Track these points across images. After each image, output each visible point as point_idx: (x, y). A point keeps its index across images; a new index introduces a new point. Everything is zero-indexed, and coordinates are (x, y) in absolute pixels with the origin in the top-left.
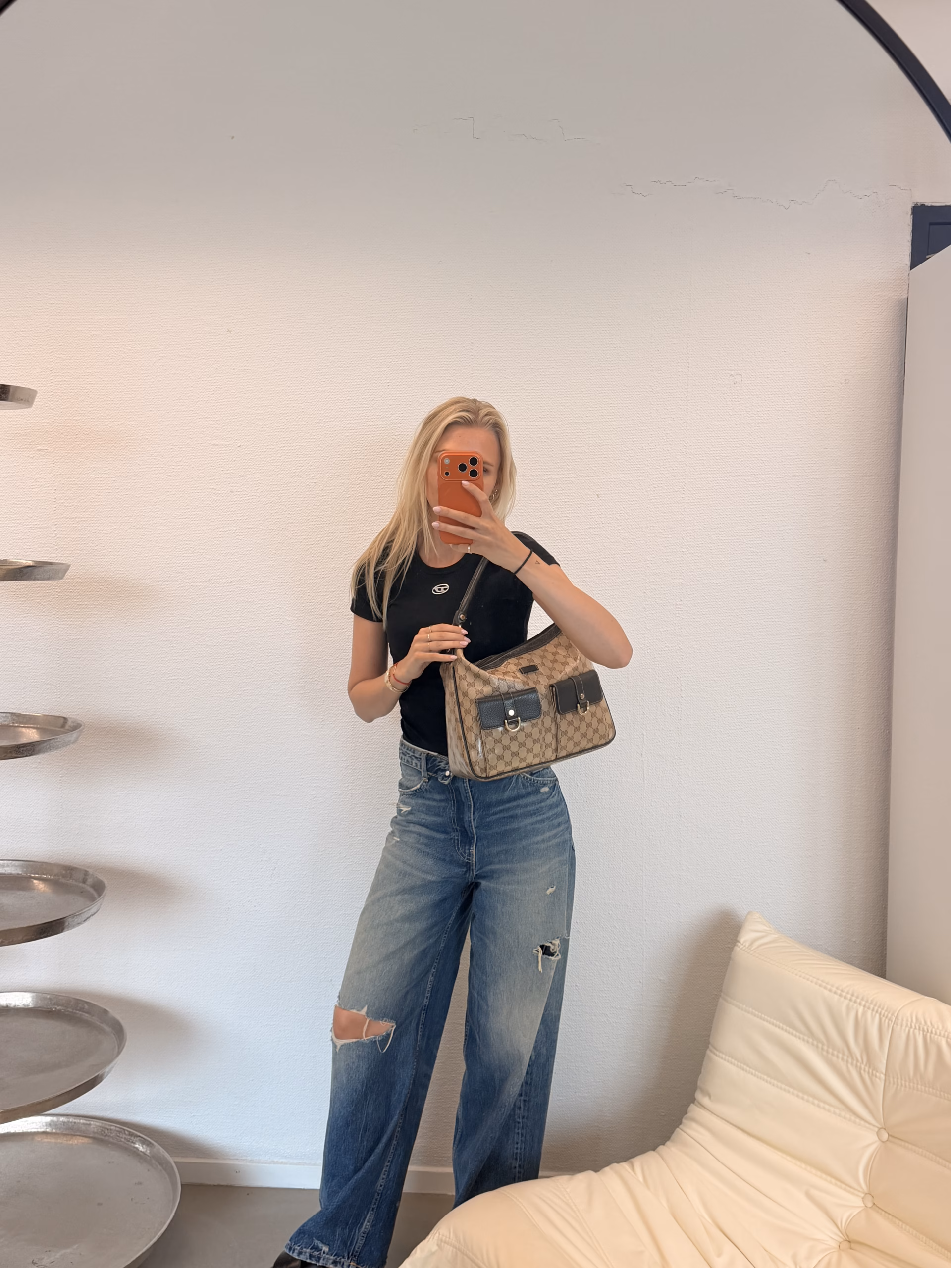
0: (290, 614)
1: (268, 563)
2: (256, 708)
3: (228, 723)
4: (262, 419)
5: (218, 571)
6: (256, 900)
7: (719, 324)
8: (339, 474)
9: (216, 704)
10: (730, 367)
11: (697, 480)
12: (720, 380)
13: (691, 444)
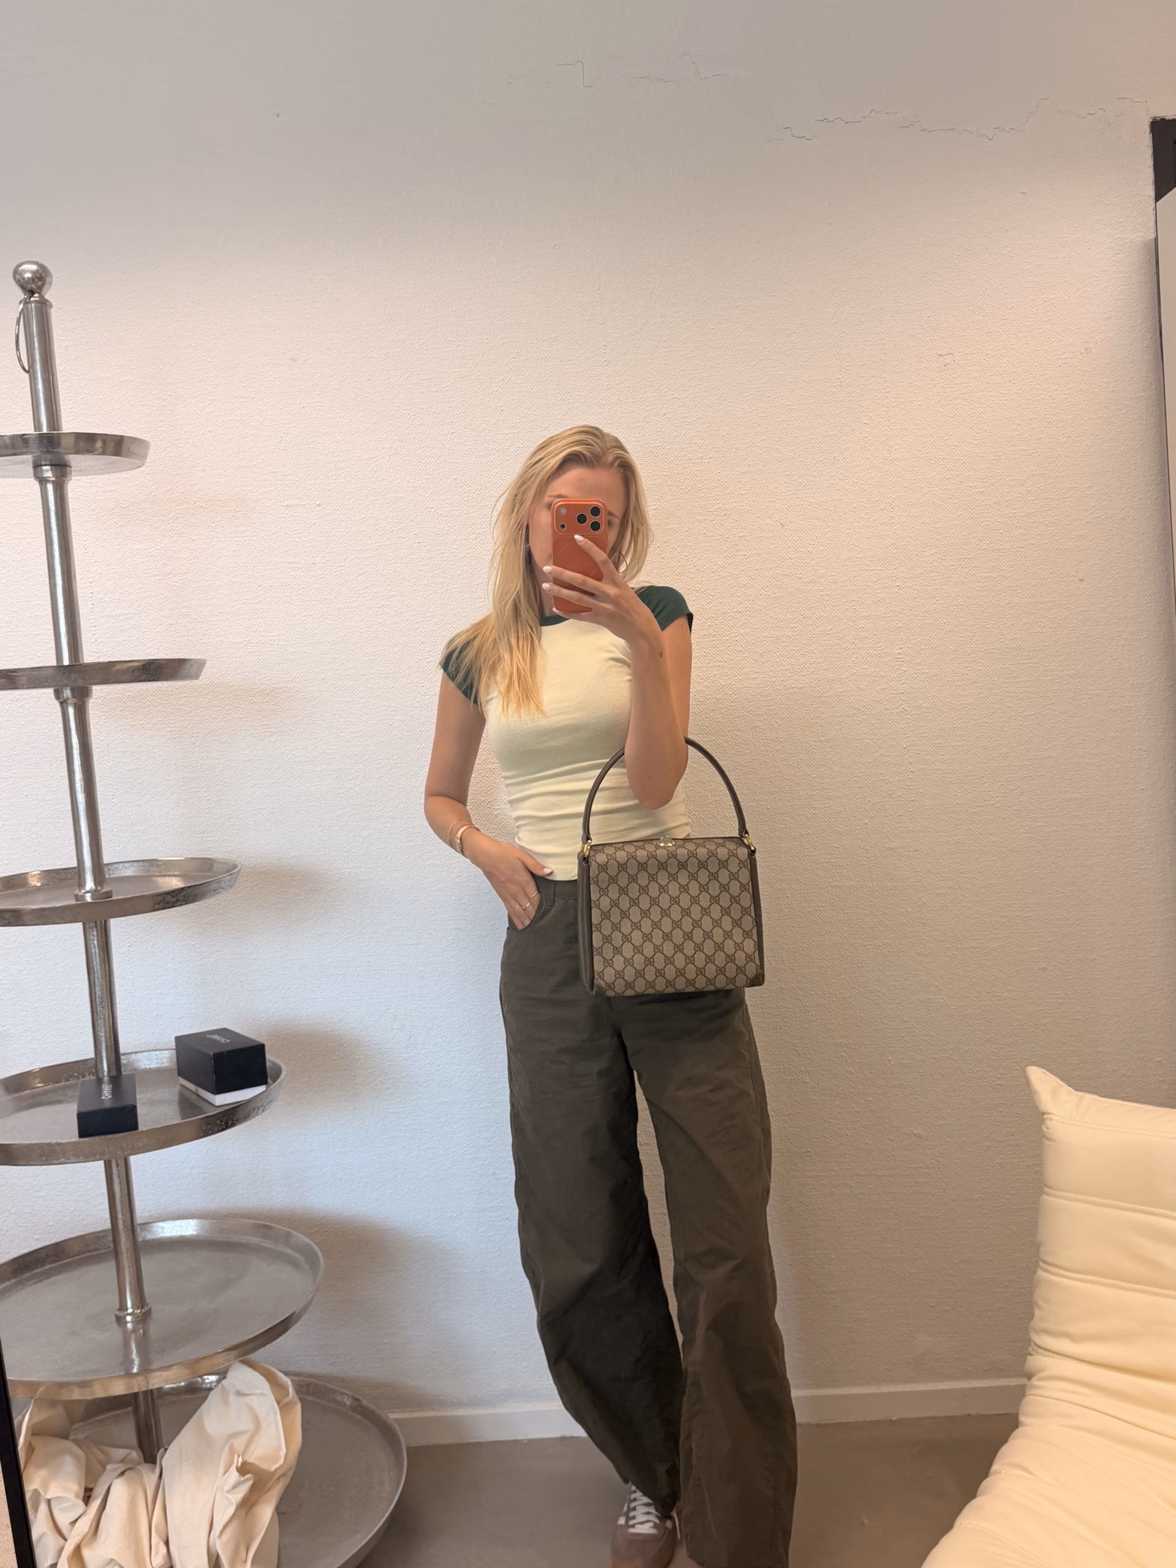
4: (344, 468)
10: (938, 346)
11: (909, 493)
12: (926, 363)
13: (896, 448)
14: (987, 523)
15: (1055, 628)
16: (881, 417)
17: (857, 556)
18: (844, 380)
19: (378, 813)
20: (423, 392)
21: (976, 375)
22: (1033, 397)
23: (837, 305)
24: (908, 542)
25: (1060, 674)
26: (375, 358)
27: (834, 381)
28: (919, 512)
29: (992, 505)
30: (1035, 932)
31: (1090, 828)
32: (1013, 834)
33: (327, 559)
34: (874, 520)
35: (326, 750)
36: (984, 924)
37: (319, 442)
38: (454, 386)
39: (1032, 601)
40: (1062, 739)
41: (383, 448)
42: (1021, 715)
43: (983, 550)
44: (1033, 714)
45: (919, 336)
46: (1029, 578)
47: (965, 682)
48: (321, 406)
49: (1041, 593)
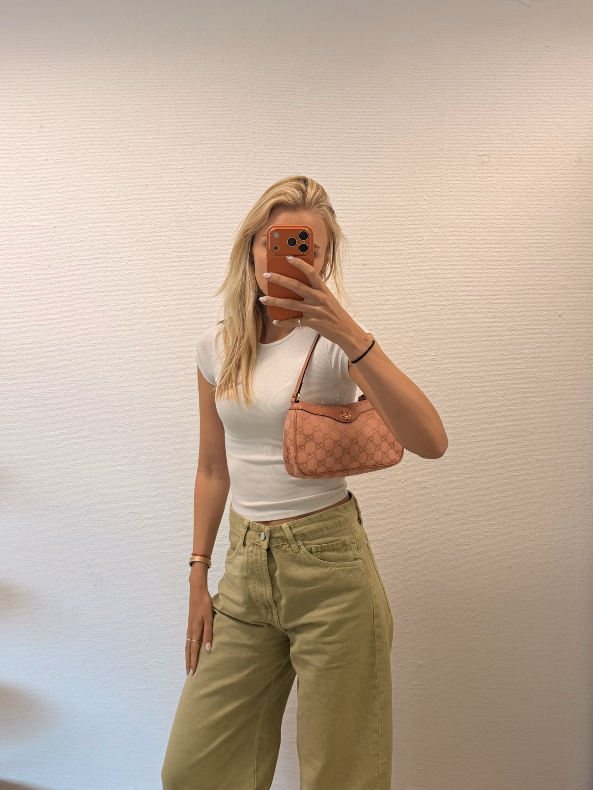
0: (103, 370)
1: (83, 327)
2: (77, 448)
3: (54, 461)
4: (73, 203)
5: (41, 334)
6: (83, 605)
7: (469, 110)
8: (141, 249)
9: (44, 446)
10: (479, 149)
11: (450, 249)
12: (469, 160)
13: (444, 217)
14: (501, 273)
15: (539, 346)
16: (436, 196)
17: (412, 288)
18: (413, 168)
19: (84, 435)
20: (128, 155)
21: (503, 171)
22: (540, 189)
23: (413, 116)
24: (447, 282)
25: (539, 377)
26: (97, 129)
27: (406, 168)
28: (456, 262)
29: (505, 261)
30: (507, 543)
31: (549, 479)
32: (499, 479)
33: (59, 264)
34: (425, 265)
35: (52, 390)
36: (474, 535)
37: (57, 184)
38: (150, 152)
39: (525, 327)
40: (536, 420)
41: (99, 191)
42: (511, 402)
43: (496, 291)
44: (519, 402)
45: (467, 141)
46: (525, 312)
47: (476, 378)
48: (59, 160)
49: (532, 322)
